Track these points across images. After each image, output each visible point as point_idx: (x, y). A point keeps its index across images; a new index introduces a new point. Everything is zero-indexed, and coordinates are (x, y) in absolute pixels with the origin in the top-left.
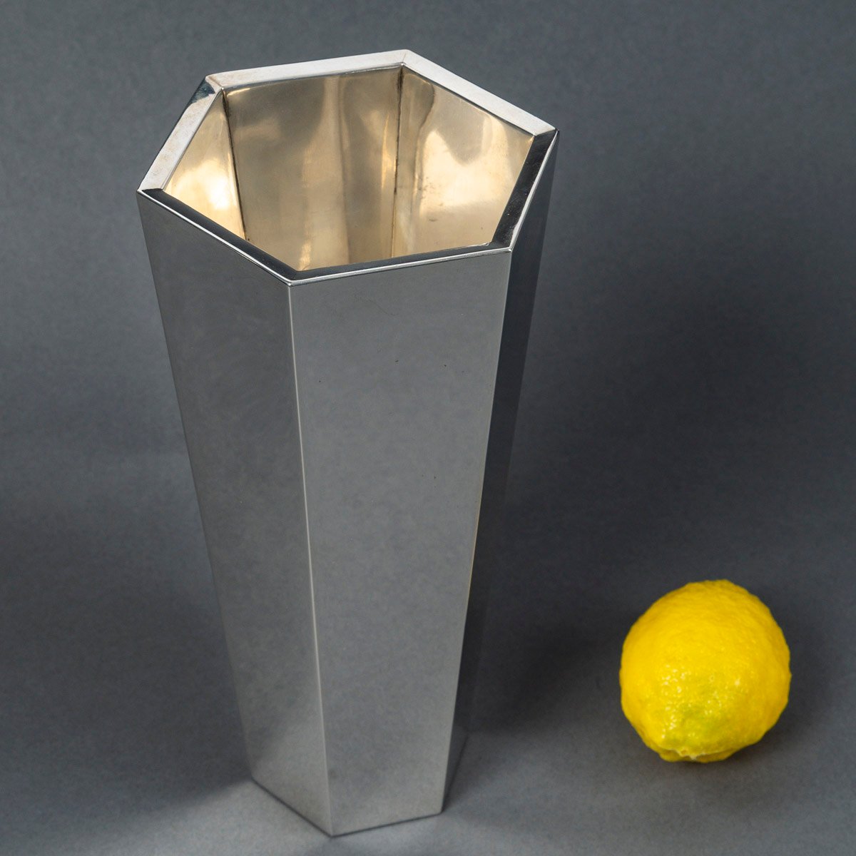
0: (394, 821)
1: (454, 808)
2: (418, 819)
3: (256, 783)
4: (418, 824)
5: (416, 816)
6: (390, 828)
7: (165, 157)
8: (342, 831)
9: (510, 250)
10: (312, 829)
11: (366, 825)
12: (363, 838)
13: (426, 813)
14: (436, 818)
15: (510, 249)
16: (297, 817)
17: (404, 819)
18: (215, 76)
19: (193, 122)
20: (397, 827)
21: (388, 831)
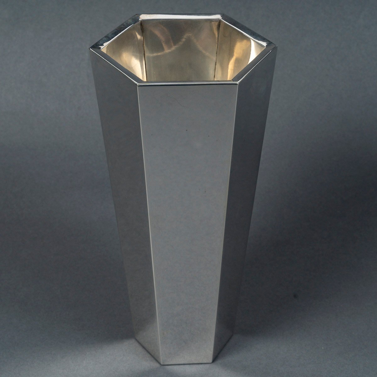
1: (219, 362)
3: (136, 340)
4: (201, 366)
5: (201, 362)
8: (167, 364)
9: (238, 83)
10: (155, 361)
11: (178, 363)
12: (175, 368)
13: (205, 362)
14: (209, 364)
16: (149, 355)
17: (195, 363)
20: (191, 366)
21: (187, 366)
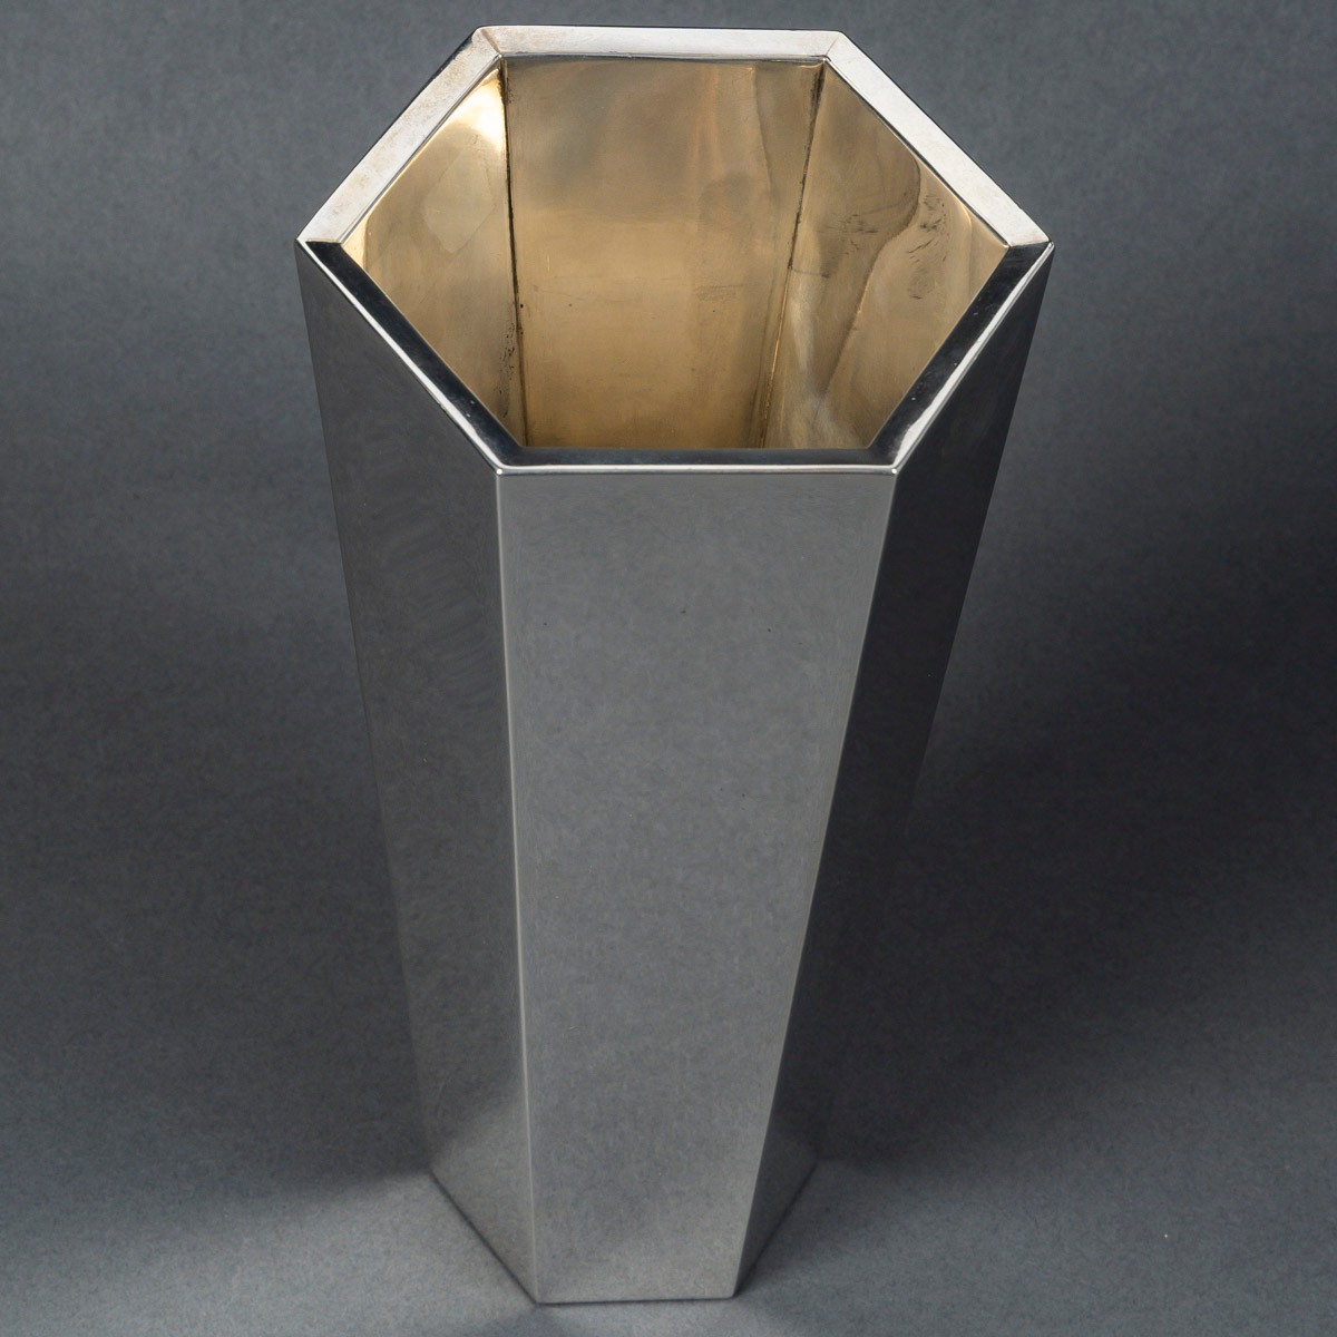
0: (652, 1296)
2: (692, 1301)
3: (436, 1181)
4: (691, 1311)
6: (642, 1306)
7: (363, 181)
8: (557, 1298)
9: (894, 471)
10: (508, 1283)
11: (601, 1295)
12: (589, 1316)
13: (707, 1293)
14: (723, 1305)
15: (894, 469)
16: (489, 1257)
17: (668, 1296)
18: (492, 29)
19: (429, 117)
20: (652, 1308)
21: (636, 1312)
